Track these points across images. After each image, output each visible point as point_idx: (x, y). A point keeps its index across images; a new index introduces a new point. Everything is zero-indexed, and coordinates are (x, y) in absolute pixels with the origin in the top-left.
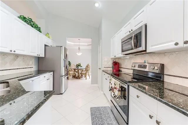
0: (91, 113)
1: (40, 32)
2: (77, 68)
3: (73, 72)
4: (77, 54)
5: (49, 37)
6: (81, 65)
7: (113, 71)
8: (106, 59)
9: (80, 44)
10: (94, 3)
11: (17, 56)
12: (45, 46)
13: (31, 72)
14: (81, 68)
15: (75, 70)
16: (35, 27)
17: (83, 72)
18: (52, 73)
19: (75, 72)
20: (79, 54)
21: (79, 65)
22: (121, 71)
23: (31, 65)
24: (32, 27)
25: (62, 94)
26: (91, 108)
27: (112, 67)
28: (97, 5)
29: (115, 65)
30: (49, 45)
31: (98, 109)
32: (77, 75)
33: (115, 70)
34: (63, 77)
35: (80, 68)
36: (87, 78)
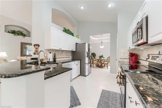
0: (102, 93)
1: (73, 36)
2: (100, 59)
3: (97, 62)
4: (100, 47)
5: (78, 38)
6: (104, 56)
7: (130, 62)
8: (122, 51)
9: (102, 38)
10: (108, 5)
11: (63, 51)
12: (76, 44)
13: (69, 60)
14: (104, 59)
15: (98, 60)
16: (70, 34)
17: (105, 62)
18: (80, 61)
19: (98, 62)
20: (102, 47)
21: (101, 57)
22: (140, 63)
23: (69, 56)
24: (69, 34)
25: (86, 76)
26: (103, 90)
27: (129, 59)
28: (110, 6)
29: (132, 56)
30: (79, 43)
31: (109, 92)
32: (100, 65)
33: (131, 62)
34: (86, 64)
35: (102, 59)
36: (108, 68)
